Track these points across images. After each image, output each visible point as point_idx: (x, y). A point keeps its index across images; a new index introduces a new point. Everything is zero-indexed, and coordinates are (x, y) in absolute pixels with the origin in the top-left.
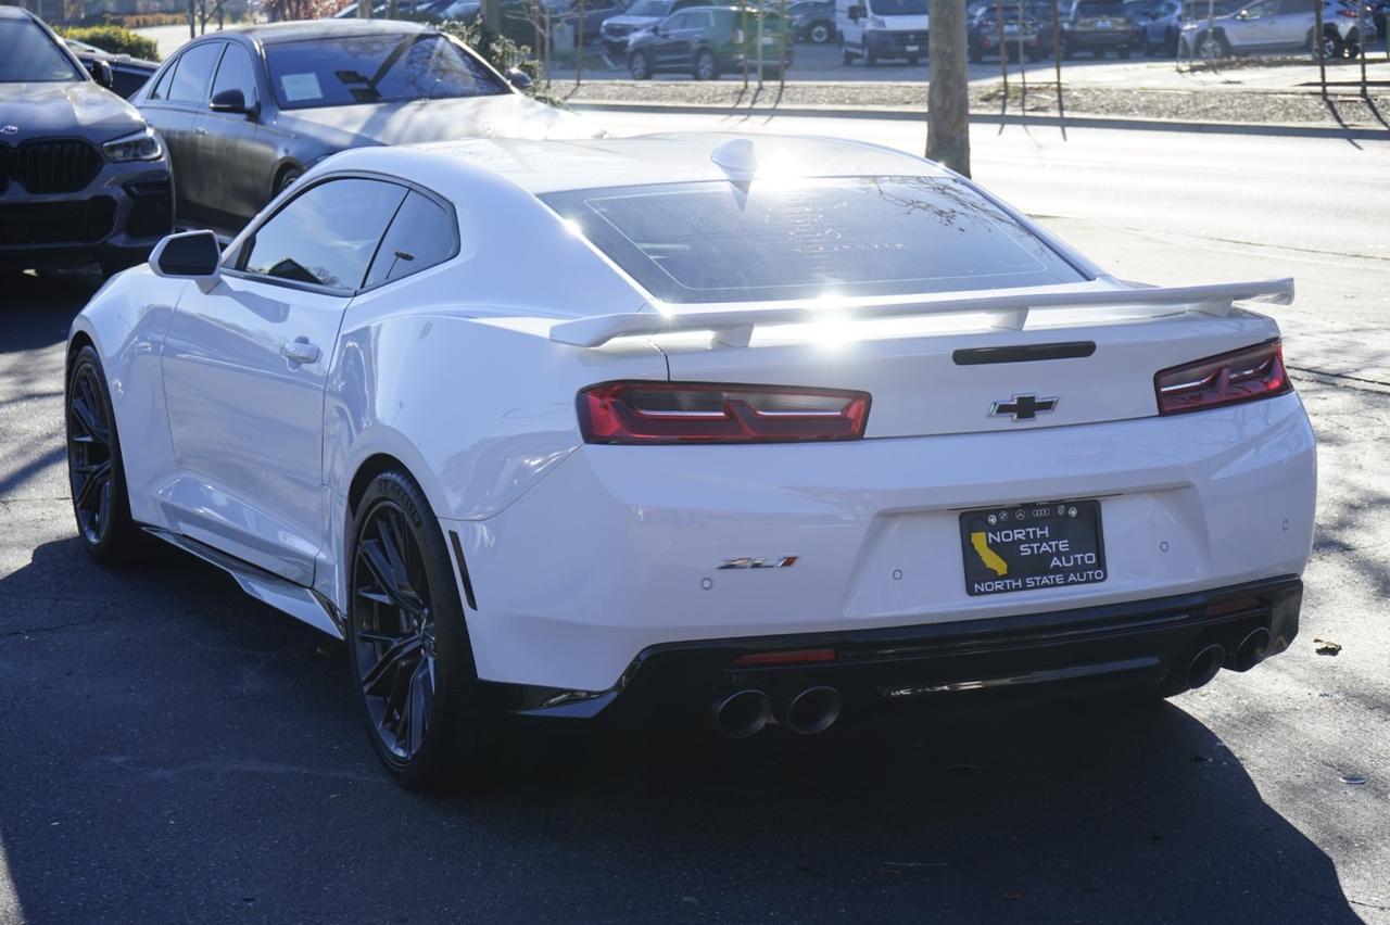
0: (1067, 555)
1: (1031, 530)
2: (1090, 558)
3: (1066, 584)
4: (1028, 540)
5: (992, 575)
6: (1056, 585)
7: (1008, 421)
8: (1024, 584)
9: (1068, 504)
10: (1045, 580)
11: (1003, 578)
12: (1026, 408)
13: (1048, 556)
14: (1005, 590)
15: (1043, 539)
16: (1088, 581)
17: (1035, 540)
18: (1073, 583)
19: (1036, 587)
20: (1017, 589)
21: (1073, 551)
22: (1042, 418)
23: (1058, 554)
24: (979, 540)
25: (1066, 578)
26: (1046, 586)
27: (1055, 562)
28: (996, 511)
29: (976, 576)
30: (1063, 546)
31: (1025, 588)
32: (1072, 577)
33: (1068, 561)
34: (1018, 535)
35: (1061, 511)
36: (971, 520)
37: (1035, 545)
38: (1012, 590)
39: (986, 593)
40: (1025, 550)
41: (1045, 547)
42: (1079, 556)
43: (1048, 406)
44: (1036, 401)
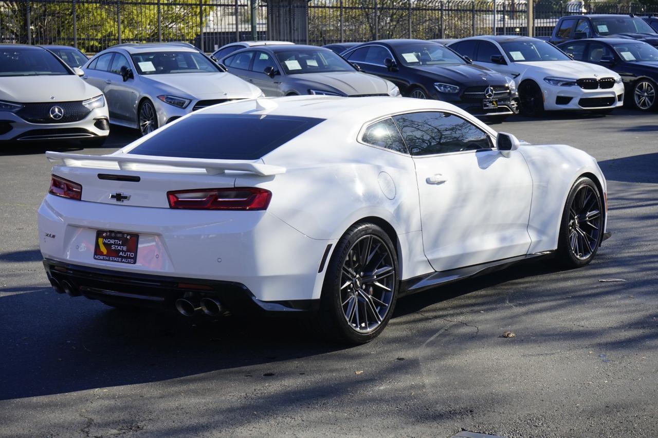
0: (125, 252)
1: (116, 241)
2: (132, 255)
3: (121, 262)
4: (115, 244)
5: (102, 254)
6: (118, 262)
7: (114, 201)
8: (109, 259)
9: (128, 234)
10: (115, 259)
11: (105, 255)
12: (119, 197)
13: (119, 251)
14: (103, 260)
15: (119, 245)
16: (128, 263)
17: (117, 245)
18: (123, 262)
19: (112, 261)
20: (107, 260)
21: (128, 251)
22: (126, 202)
23: (123, 251)
24: (101, 240)
25: (122, 260)
26: (115, 261)
27: (121, 254)
28: (106, 232)
29: (97, 252)
30: (125, 248)
31: (109, 260)
32: (124, 260)
33: (125, 254)
34: (112, 241)
35: (125, 236)
36: (99, 233)
37: (116, 246)
38: (105, 260)
39: (97, 259)
40: (113, 247)
41: (119, 248)
42: (129, 253)
43: (125, 198)
44: (122, 195)
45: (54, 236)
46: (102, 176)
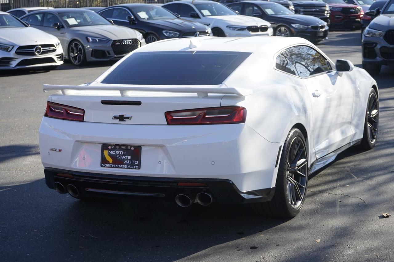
0: (130, 160)
1: (121, 152)
2: (136, 162)
3: (127, 168)
4: (119, 154)
5: (108, 162)
6: (124, 168)
7: (117, 121)
8: (115, 166)
9: (131, 146)
10: (121, 166)
11: (111, 164)
12: (121, 118)
13: (124, 160)
14: (110, 167)
15: (124, 155)
16: (133, 169)
17: (121, 155)
18: (129, 168)
19: (118, 168)
20: (113, 167)
21: (132, 159)
22: (127, 121)
23: (127, 160)
24: (106, 153)
25: (127, 166)
26: (121, 168)
27: (126, 162)
28: (111, 145)
29: (104, 161)
30: (129, 158)
31: (115, 167)
32: (129, 167)
33: (130, 162)
34: (117, 153)
35: (129, 148)
36: (105, 147)
37: (121, 156)
38: (112, 167)
39: (104, 167)
40: (118, 157)
41: (124, 157)
42: (133, 161)
43: (128, 118)
44: (124, 116)
45: (60, 151)
46: (104, 102)
